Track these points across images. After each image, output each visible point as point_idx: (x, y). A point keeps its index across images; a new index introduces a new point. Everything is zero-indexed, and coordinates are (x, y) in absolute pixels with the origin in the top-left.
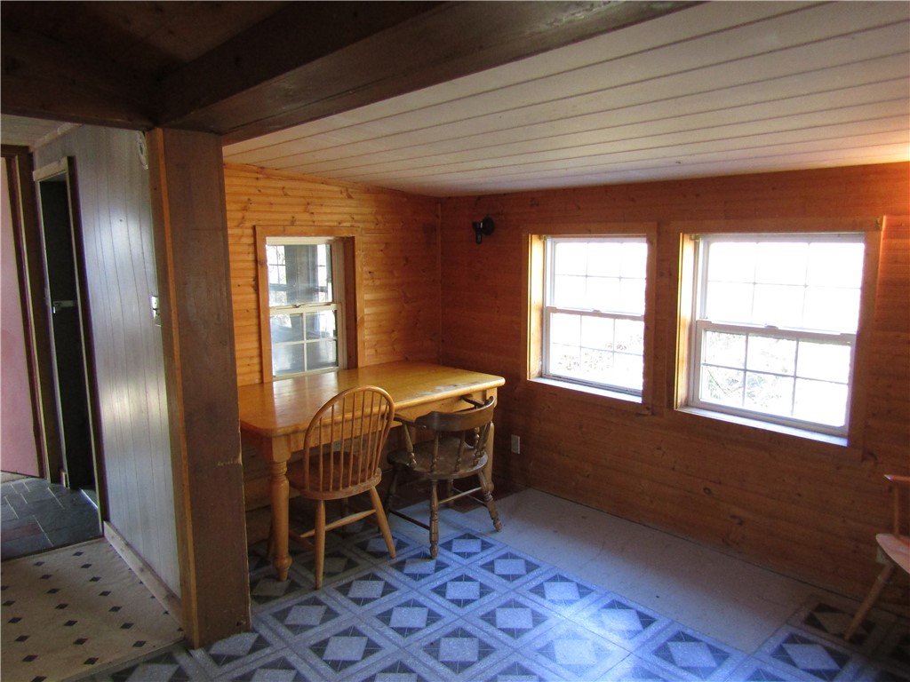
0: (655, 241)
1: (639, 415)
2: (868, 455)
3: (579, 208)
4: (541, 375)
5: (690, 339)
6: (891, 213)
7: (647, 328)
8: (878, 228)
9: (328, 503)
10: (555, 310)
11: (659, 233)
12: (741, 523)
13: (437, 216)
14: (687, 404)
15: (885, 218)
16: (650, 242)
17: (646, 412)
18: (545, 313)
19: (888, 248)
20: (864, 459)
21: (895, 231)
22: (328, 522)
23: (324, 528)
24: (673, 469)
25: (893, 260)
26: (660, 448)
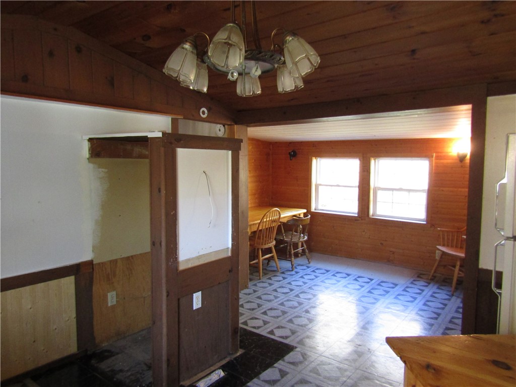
0: (362, 160)
1: (356, 220)
2: (433, 225)
3: (332, 148)
4: (315, 210)
5: (373, 193)
6: (436, 153)
7: (359, 190)
8: (432, 157)
9: (262, 249)
10: (321, 185)
11: (363, 157)
12: (393, 253)
13: (270, 149)
14: (373, 216)
15: (434, 154)
16: (360, 160)
17: (359, 219)
18: (317, 186)
19: (436, 163)
20: (431, 227)
21: (438, 158)
22: (262, 257)
23: (261, 259)
24: (369, 238)
25: (437, 166)
26: (364, 231)
